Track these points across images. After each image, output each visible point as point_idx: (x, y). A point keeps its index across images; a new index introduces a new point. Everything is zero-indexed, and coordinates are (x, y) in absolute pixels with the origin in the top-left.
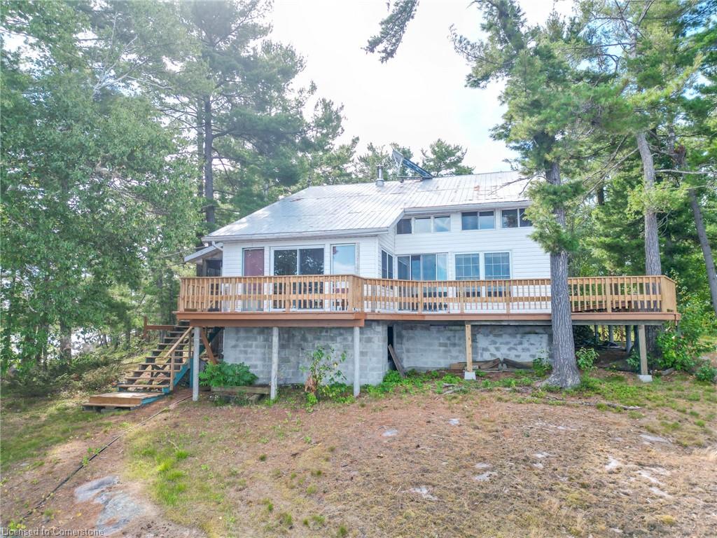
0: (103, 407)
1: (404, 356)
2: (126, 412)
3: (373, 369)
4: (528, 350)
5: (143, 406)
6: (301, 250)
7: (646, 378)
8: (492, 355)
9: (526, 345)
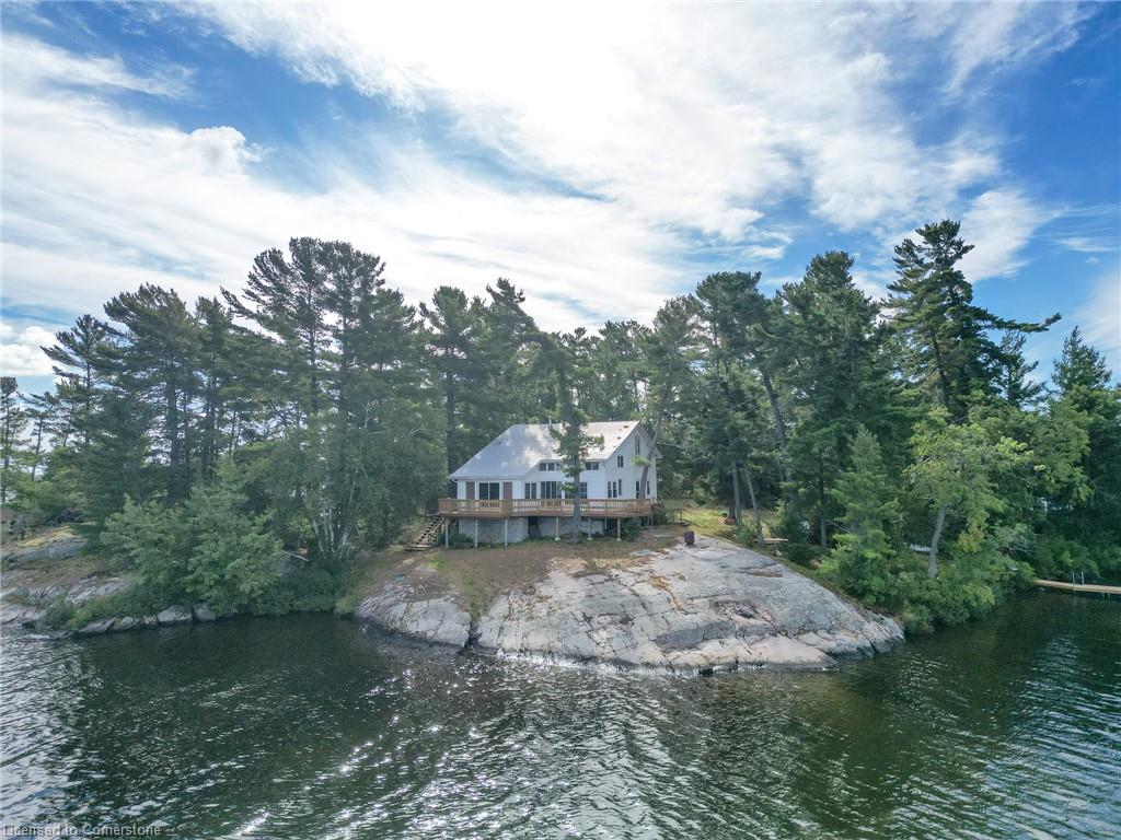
2: (421, 551)
3: (519, 536)
5: (426, 550)
6: (491, 484)
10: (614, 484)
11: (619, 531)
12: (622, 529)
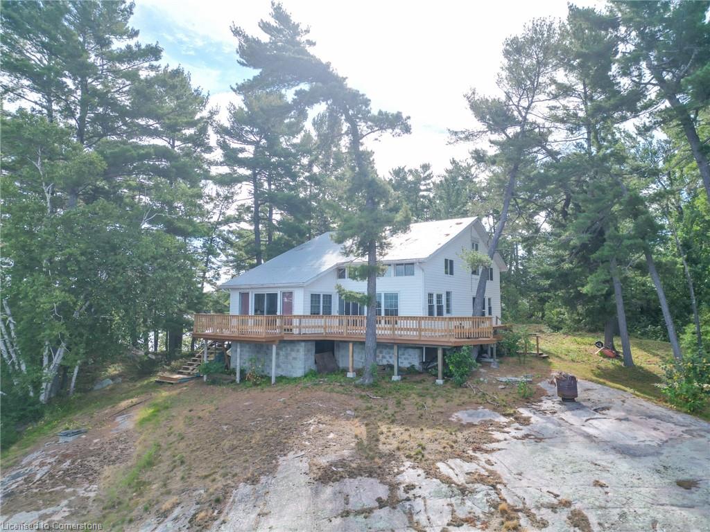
0: (163, 382)
1: (340, 360)
2: (170, 385)
3: (299, 368)
4: (408, 359)
5: (180, 383)
6: (268, 294)
7: (440, 381)
8: (388, 361)
9: (406, 356)
10: (439, 297)
11: (440, 368)
12: (445, 365)
